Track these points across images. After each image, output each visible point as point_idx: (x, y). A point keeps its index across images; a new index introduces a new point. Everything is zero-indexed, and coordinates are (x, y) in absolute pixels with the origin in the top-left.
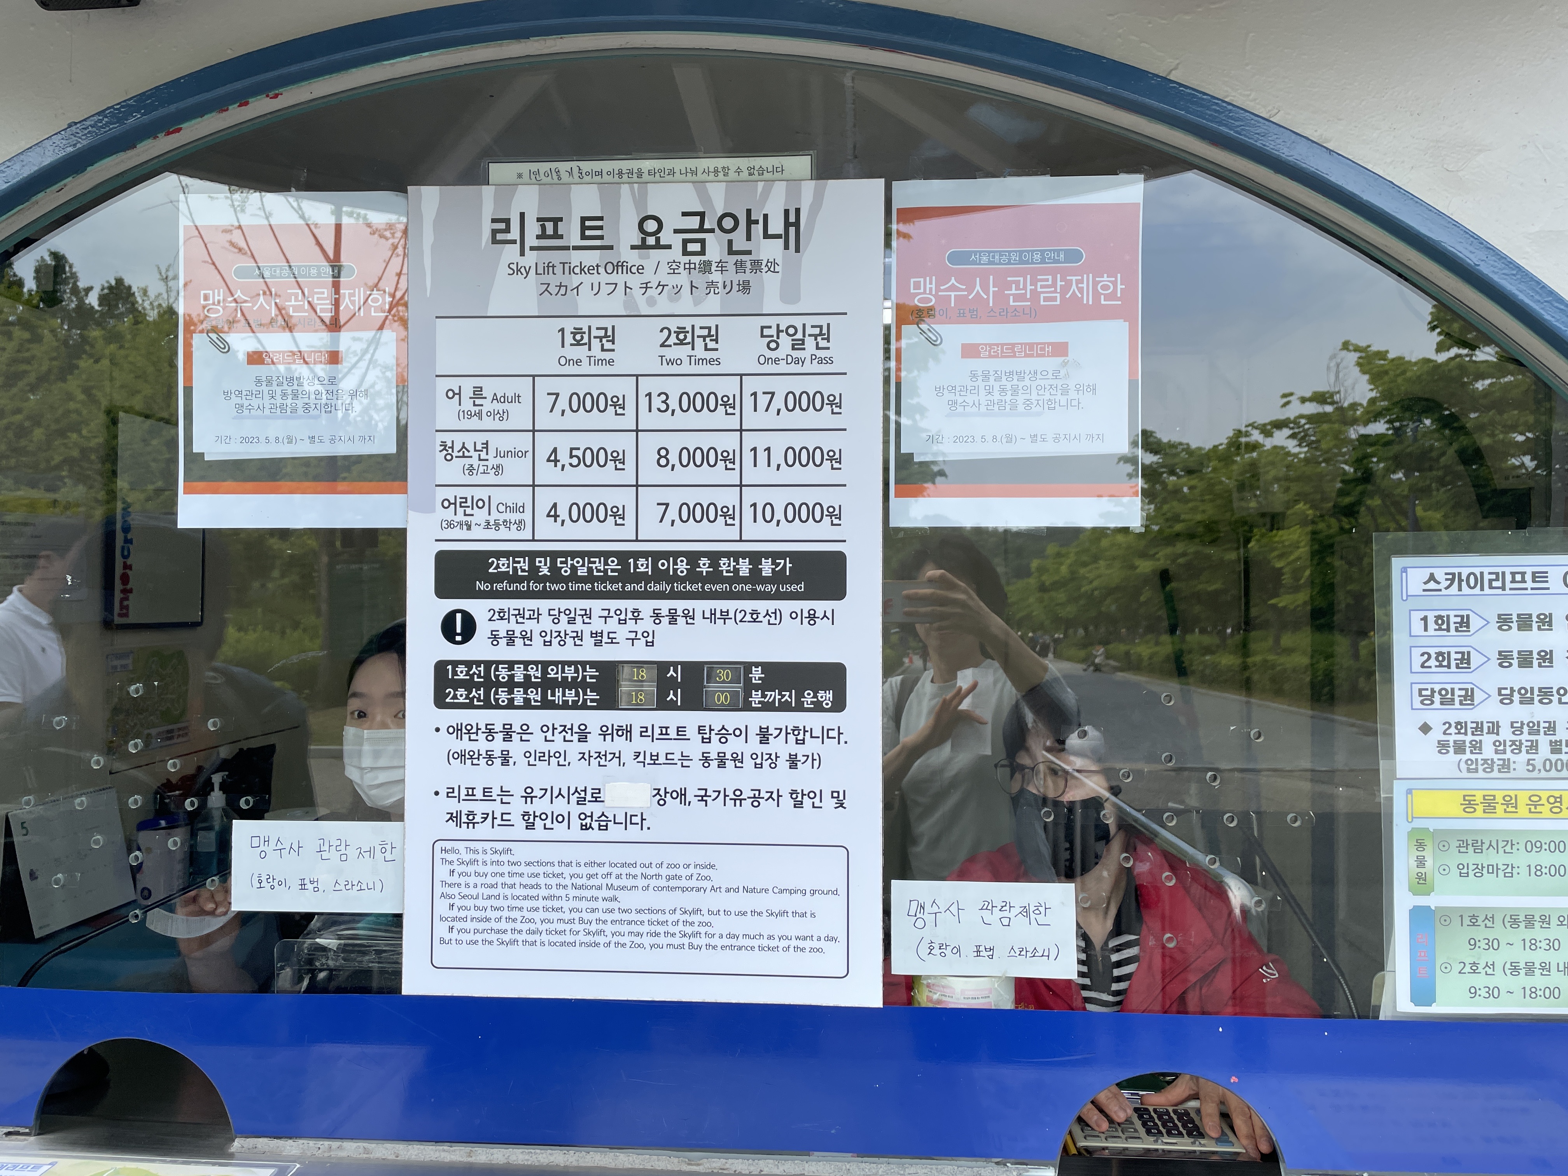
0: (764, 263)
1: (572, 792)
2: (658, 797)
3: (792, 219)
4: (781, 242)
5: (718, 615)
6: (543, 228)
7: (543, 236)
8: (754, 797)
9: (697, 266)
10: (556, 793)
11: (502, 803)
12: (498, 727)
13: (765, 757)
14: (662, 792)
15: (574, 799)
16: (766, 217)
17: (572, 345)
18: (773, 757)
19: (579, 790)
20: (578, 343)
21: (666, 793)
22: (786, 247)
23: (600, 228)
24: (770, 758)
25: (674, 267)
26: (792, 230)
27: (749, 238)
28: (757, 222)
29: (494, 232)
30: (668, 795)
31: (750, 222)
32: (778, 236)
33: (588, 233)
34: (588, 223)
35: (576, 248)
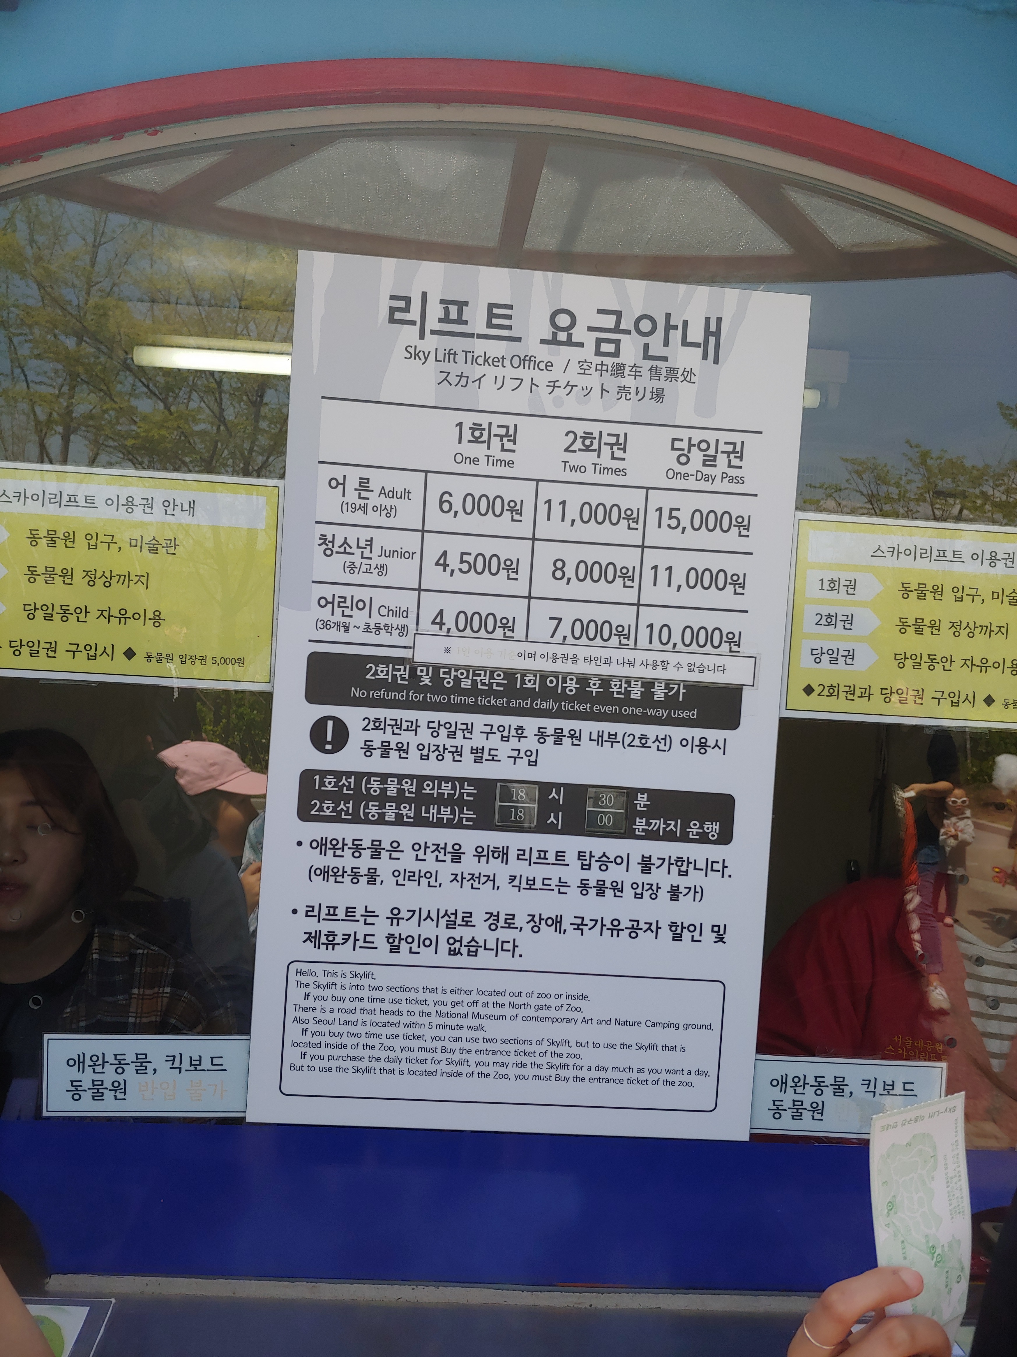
0: (680, 372)
1: (441, 914)
2: (532, 924)
3: (713, 328)
4: (700, 351)
5: (606, 738)
6: (447, 310)
7: (445, 319)
8: (633, 927)
9: (610, 368)
10: (424, 915)
11: (366, 924)
12: (366, 843)
13: (646, 887)
14: (537, 919)
15: (443, 922)
16: (685, 323)
17: (469, 441)
18: (654, 888)
19: (449, 913)
20: (477, 440)
21: (541, 919)
22: (705, 357)
23: (509, 317)
24: (651, 888)
25: (585, 367)
26: (712, 340)
27: (666, 344)
28: (675, 328)
29: (393, 310)
30: (543, 922)
31: (669, 327)
32: (697, 345)
33: (495, 321)
34: (495, 311)
35: (480, 336)
